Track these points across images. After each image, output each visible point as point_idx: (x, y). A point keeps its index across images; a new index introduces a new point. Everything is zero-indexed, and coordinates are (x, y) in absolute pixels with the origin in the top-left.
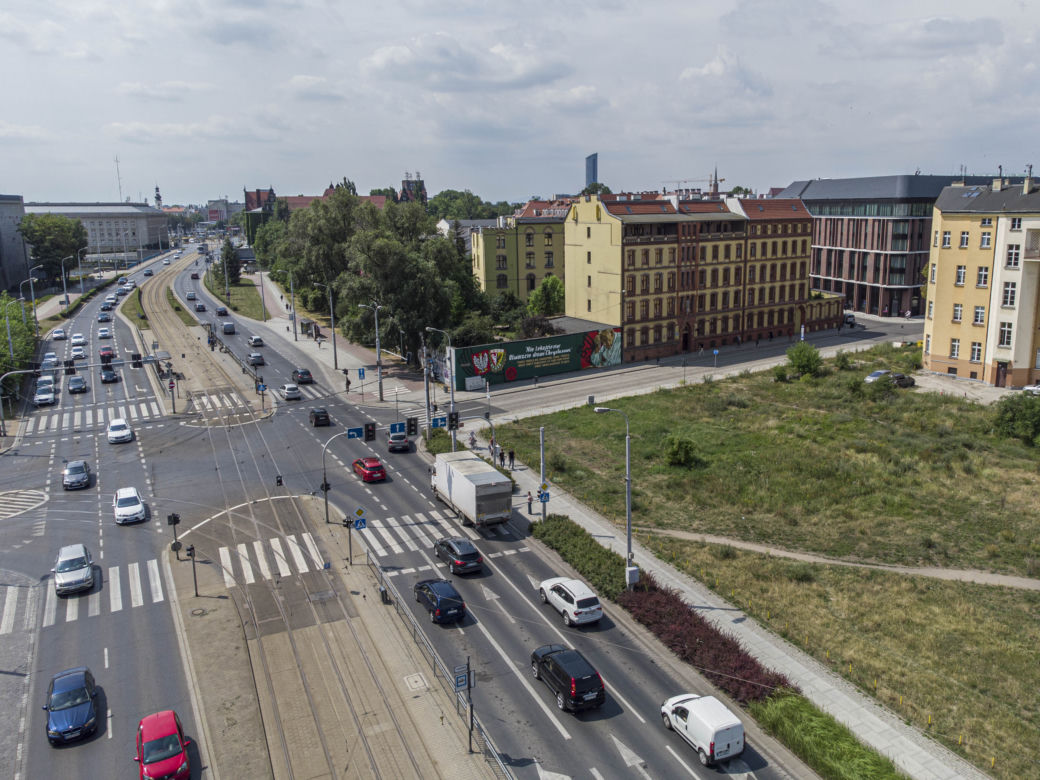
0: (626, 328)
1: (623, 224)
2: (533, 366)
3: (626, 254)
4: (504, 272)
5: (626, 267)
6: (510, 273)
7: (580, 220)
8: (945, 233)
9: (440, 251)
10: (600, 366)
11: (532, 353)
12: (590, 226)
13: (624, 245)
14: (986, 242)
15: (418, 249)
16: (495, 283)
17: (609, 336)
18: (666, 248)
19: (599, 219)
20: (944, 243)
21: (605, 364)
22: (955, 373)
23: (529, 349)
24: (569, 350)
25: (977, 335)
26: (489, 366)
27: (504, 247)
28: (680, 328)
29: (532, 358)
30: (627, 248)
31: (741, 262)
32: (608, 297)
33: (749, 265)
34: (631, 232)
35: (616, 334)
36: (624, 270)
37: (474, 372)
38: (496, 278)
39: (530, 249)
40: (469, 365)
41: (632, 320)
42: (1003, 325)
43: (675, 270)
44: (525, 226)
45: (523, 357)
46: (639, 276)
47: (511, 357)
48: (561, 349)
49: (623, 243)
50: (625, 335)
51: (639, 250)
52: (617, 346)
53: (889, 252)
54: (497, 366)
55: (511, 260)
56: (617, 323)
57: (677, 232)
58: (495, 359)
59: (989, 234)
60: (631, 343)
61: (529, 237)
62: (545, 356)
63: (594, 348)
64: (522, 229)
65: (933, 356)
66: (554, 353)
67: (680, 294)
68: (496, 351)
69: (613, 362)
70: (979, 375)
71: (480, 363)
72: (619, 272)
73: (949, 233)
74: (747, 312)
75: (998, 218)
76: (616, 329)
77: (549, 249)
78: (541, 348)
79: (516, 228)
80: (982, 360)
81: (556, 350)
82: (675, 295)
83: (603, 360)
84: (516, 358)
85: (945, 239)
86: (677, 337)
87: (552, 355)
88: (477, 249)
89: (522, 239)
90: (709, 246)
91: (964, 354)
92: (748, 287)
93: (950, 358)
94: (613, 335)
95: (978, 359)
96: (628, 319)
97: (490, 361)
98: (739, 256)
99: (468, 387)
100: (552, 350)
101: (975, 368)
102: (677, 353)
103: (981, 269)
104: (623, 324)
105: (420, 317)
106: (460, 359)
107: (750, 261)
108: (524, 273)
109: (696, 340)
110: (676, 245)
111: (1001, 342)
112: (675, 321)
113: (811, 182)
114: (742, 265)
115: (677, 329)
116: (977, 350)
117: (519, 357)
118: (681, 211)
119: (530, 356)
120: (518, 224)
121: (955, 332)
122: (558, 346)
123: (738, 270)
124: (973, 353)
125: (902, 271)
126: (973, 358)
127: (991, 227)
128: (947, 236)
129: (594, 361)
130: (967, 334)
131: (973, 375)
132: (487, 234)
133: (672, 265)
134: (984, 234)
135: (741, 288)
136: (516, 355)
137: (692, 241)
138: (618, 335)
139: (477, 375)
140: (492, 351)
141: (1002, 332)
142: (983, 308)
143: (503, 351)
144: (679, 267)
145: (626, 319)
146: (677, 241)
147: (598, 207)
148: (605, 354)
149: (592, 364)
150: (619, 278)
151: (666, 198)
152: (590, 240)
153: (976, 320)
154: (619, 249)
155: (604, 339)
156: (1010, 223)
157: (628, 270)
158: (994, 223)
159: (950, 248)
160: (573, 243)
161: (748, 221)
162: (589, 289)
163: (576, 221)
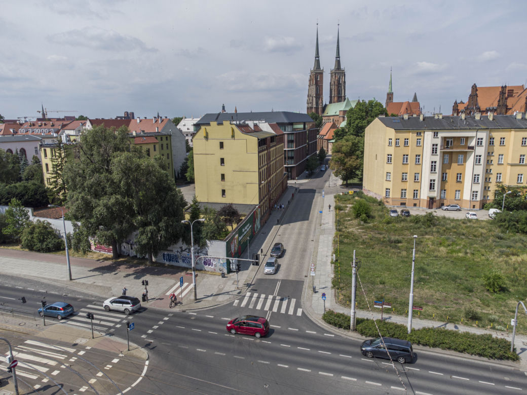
1: (258, 139)
3: (259, 158)
5: (259, 167)
7: (210, 137)
8: (396, 139)
10: (257, 232)
11: (244, 233)
12: (222, 141)
14: (419, 143)
18: (265, 153)
20: (396, 144)
21: (257, 230)
22: (406, 205)
25: (416, 186)
26: (235, 249)
28: (268, 200)
31: (276, 159)
34: (259, 144)
35: (259, 209)
36: (259, 169)
42: (431, 180)
43: (267, 166)
46: (261, 171)
47: (240, 239)
49: (258, 151)
51: (261, 155)
52: (259, 217)
53: (287, 149)
54: (236, 247)
57: (267, 143)
58: (236, 242)
59: (420, 139)
60: (261, 213)
62: (247, 233)
63: (255, 221)
65: (392, 198)
69: (259, 227)
70: (418, 205)
71: (233, 248)
72: (257, 170)
73: (399, 139)
74: (277, 186)
75: (424, 132)
76: (259, 207)
78: (246, 228)
80: (418, 197)
83: (257, 227)
85: (396, 142)
86: (268, 206)
91: (410, 195)
93: (401, 198)
94: (258, 211)
95: (417, 197)
96: (260, 199)
97: (235, 244)
99: (232, 269)
101: (415, 202)
103: (417, 156)
104: (259, 203)
106: (228, 248)
109: (271, 206)
110: (267, 151)
111: (431, 188)
112: (267, 196)
116: (415, 193)
117: (242, 237)
118: (254, 131)
121: (403, 186)
122: (249, 224)
124: (414, 195)
125: (292, 158)
126: (414, 197)
127: (421, 136)
128: (397, 141)
129: (255, 230)
130: (410, 186)
131: (415, 205)
133: (267, 163)
134: (418, 139)
135: (276, 173)
137: (269, 148)
140: (235, 237)
141: (431, 184)
142: (418, 174)
143: (237, 235)
147: (232, 128)
148: (257, 224)
149: (255, 232)
152: (222, 150)
153: (415, 180)
154: (256, 155)
155: (257, 215)
156: (433, 134)
158: (422, 134)
159: (399, 146)
160: (205, 153)
161: (276, 136)
162: (223, 182)
163: (207, 138)
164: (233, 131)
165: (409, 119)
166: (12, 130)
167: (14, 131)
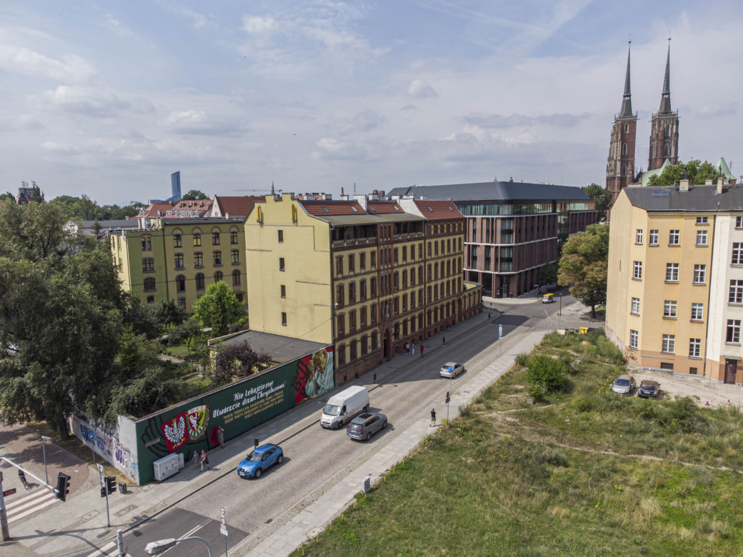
0: (337, 345)
1: (331, 226)
2: (242, 417)
3: (335, 260)
4: (151, 275)
5: (335, 276)
6: (157, 276)
7: (265, 222)
8: (652, 232)
9: (94, 268)
10: (315, 396)
11: (241, 401)
12: (281, 228)
13: (332, 251)
14: (701, 241)
15: (58, 266)
16: (142, 287)
17: (322, 358)
18: (368, 251)
19: (295, 221)
20: (651, 242)
21: (319, 392)
22: (672, 368)
23: (237, 396)
24: (283, 386)
25: (697, 332)
26: (186, 434)
27: (150, 249)
28: (381, 335)
29: (241, 407)
30: (336, 254)
31: (422, 261)
32: (312, 311)
33: (427, 263)
34: (338, 234)
35: (328, 353)
36: (333, 280)
37: (166, 448)
38: (143, 282)
39: (178, 250)
40: (158, 440)
41: (342, 336)
42: (730, 322)
43: (376, 274)
44: (173, 227)
45: (230, 408)
46: (346, 283)
47: (216, 413)
48: (274, 386)
49: (331, 248)
50: (337, 353)
51: (345, 254)
52: (330, 368)
53: (500, 245)
54: (198, 430)
55: (158, 263)
56: (329, 341)
57: (375, 234)
58: (194, 422)
59: (705, 232)
60: (342, 360)
61: (178, 237)
62: (257, 400)
63: (308, 375)
64: (168, 230)
65: (643, 352)
66: (267, 394)
67: (381, 299)
68: (195, 410)
69: (327, 387)
70: (700, 370)
71: (174, 433)
72: (329, 282)
73: (657, 231)
74: (427, 309)
75: (715, 216)
76: (330, 349)
77: (198, 249)
78: (252, 391)
79: (163, 230)
80: (701, 355)
81: (269, 388)
82: (376, 301)
83: (318, 387)
84: (221, 413)
85: (651, 237)
86: (379, 345)
87: (264, 397)
88: (121, 252)
89: (170, 241)
90: (400, 246)
91: (681, 349)
92: (427, 285)
93: (662, 353)
94: (326, 356)
95: (697, 354)
96: (339, 334)
97: (188, 425)
98: (420, 256)
99: (159, 476)
100: (264, 391)
101: (694, 364)
102: (381, 363)
103: (696, 266)
104: (334, 341)
105: (69, 373)
106: (144, 435)
107: (428, 260)
108: (173, 275)
109: (394, 344)
110: (375, 248)
111: (729, 338)
112: (377, 328)
113: (410, 188)
114: (423, 264)
115: (379, 336)
116: (695, 347)
117: (225, 410)
118: (369, 212)
119: (238, 405)
120: (165, 225)
121: (668, 328)
122: (271, 384)
123: (420, 269)
124: (691, 350)
125: (509, 260)
126: (691, 354)
127: (708, 225)
128: (654, 234)
129: (308, 392)
130: (683, 330)
131: (693, 371)
132: (129, 237)
133: (373, 269)
134: (699, 232)
135: (423, 287)
136: (221, 409)
137: (388, 243)
138: (330, 354)
139: (169, 452)
140: (190, 412)
141: (730, 330)
142: (701, 305)
143: (204, 407)
144: (379, 271)
145: (337, 336)
146: (377, 244)
147: (293, 206)
148: (318, 381)
149: (306, 396)
150: (329, 288)
151: (355, 198)
152: (281, 244)
153: (694, 317)
154: (328, 255)
155: (318, 363)
156: (735, 220)
157: (337, 279)
158: (710, 221)
159: (658, 246)
160: (258, 248)
161: (425, 221)
162: (282, 300)
163: (261, 222)
164: (294, 210)
165: (690, 190)
166: (159, 213)
167: (161, 213)
